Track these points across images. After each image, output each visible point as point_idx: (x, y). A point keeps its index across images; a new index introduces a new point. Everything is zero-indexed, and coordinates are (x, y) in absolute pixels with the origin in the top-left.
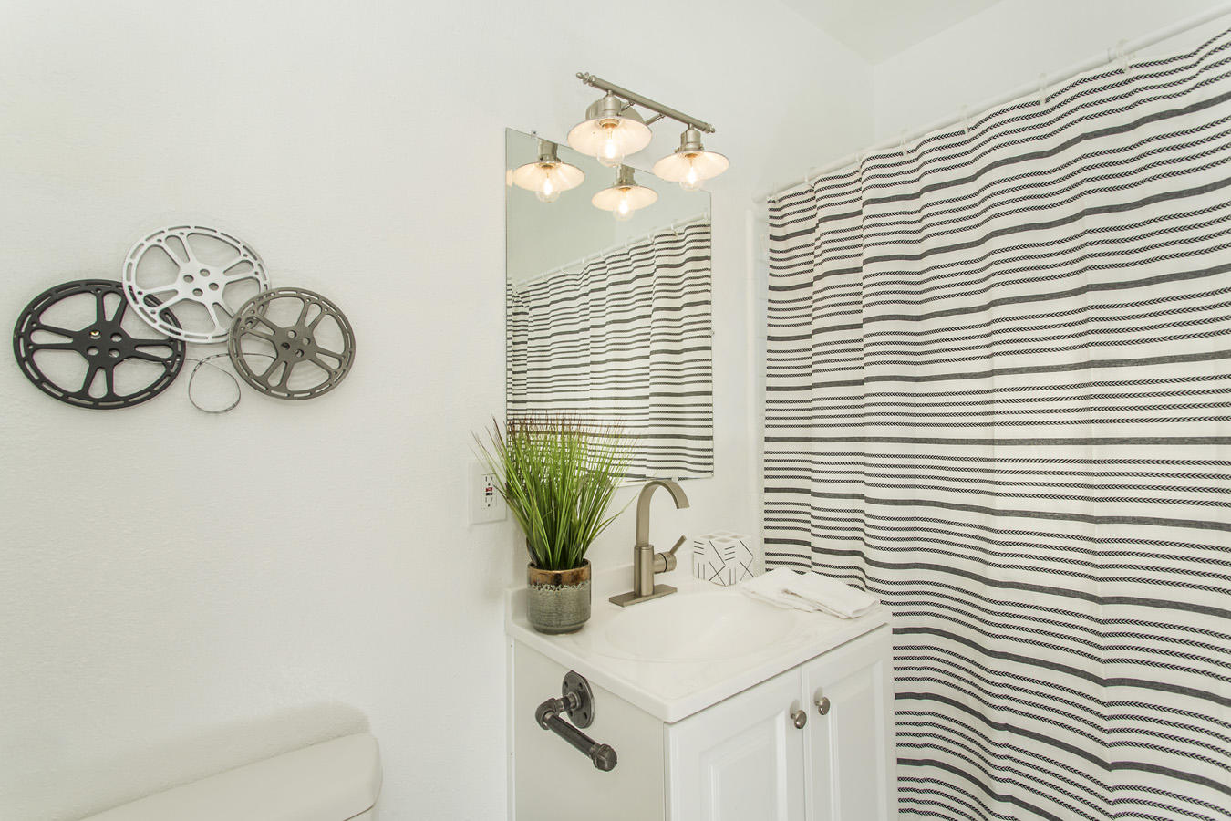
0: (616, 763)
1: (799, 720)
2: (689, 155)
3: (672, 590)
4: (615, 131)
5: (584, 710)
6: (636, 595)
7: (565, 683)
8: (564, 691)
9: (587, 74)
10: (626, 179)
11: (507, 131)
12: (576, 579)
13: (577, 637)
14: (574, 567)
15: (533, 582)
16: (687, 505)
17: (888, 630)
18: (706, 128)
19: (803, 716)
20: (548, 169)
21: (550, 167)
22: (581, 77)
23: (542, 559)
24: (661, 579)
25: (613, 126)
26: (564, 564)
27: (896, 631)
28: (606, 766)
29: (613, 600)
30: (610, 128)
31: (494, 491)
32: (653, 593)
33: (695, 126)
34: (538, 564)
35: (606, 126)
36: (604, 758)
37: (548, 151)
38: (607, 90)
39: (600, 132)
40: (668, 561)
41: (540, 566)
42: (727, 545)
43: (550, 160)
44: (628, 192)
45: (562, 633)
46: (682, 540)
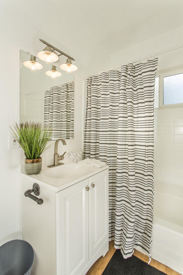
0: (43, 202)
1: (88, 189)
2: (69, 65)
3: (63, 164)
4: (50, 55)
5: (37, 192)
6: (54, 165)
7: (33, 186)
8: (33, 188)
9: (42, 40)
10: (54, 69)
11: (20, 51)
12: (37, 162)
13: (38, 175)
14: (37, 159)
15: (26, 163)
16: (66, 144)
17: (108, 169)
18: (73, 59)
19: (89, 188)
20: (33, 63)
21: (34, 63)
22: (41, 40)
23: (29, 157)
24: (60, 162)
25: (49, 54)
26: (34, 158)
27: (109, 170)
28: (40, 203)
29: (48, 167)
30: (48, 54)
31: (16, 141)
32: (58, 165)
33: (70, 58)
34: (27, 158)
35: (47, 54)
36: (40, 202)
37: (33, 58)
38: (47, 45)
39: (46, 55)
40: (62, 157)
41: (28, 159)
42: (76, 154)
43: (33, 60)
44: (55, 72)
45: (33, 174)
46: (65, 152)
